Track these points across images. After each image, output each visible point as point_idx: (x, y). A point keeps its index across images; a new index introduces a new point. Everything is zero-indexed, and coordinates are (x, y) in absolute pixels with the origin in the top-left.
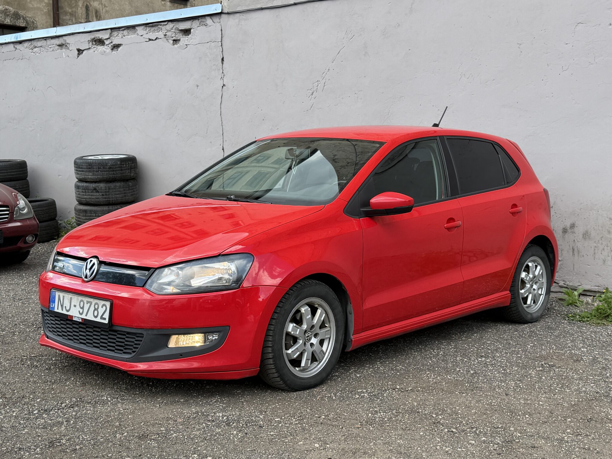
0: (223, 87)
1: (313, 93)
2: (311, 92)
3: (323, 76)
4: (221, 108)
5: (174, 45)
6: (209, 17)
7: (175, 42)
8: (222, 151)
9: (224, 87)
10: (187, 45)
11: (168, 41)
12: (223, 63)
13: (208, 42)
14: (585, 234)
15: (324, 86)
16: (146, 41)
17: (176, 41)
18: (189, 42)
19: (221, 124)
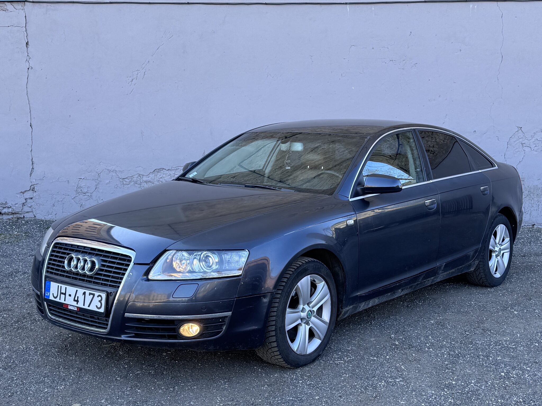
0: (28, 69)
1: (133, 80)
3: (143, 66)
4: (27, 88)
6: (9, 3)
8: (30, 127)
12: (27, 47)
13: (9, 26)
15: (144, 75)
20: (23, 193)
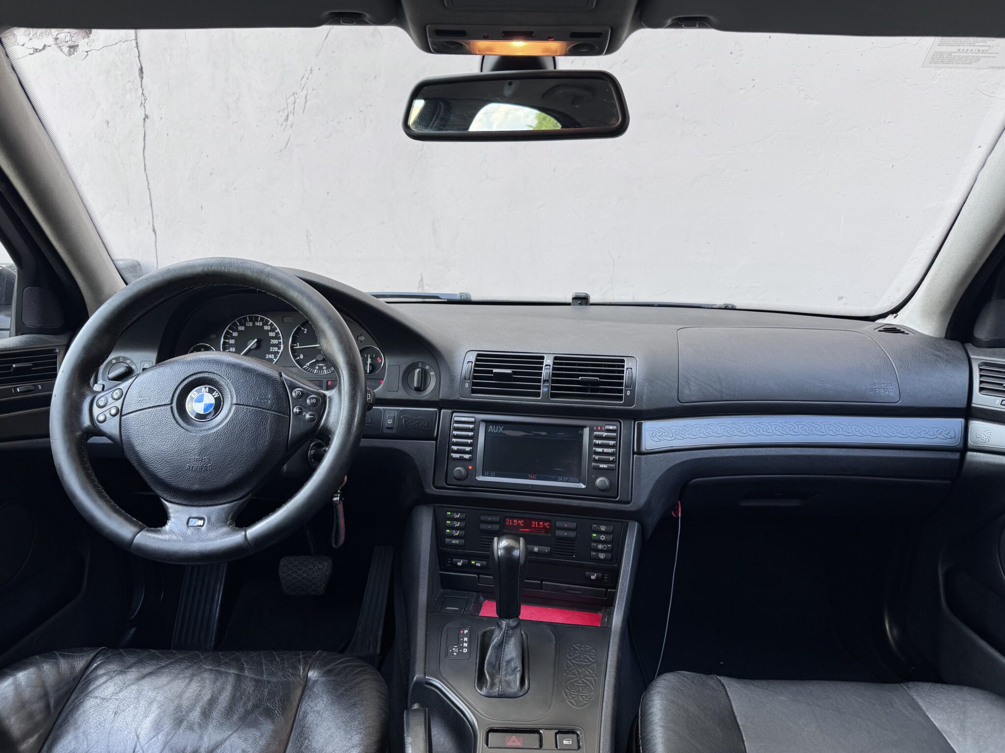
0: (144, 119)
1: (288, 116)
2: (285, 114)
3: (303, 82)
4: (144, 157)
5: (70, 55)
7: (72, 50)
8: (153, 233)
9: (146, 119)
10: (87, 52)
11: (61, 50)
12: (142, 78)
13: (117, 43)
15: (306, 102)
16: (30, 54)
17: (73, 48)
18: (90, 46)
19: (147, 188)
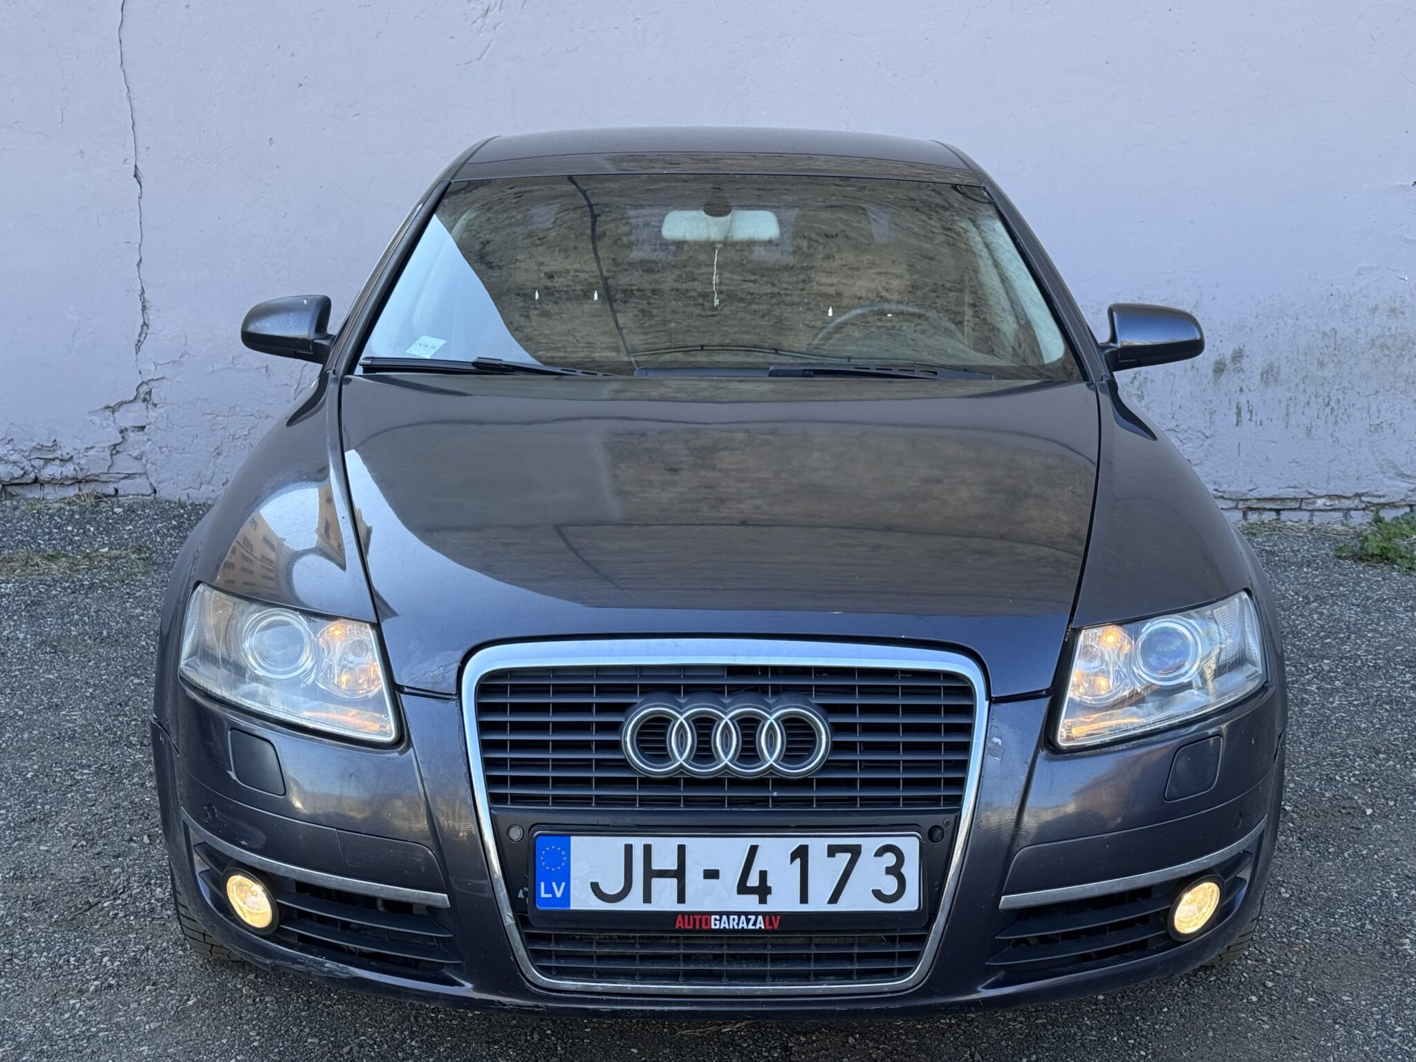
1: (487, 11)
4: (121, 42)
14: (1267, 372)
19: (124, 94)
20: (113, 410)
